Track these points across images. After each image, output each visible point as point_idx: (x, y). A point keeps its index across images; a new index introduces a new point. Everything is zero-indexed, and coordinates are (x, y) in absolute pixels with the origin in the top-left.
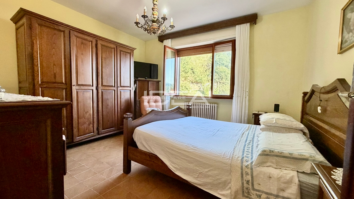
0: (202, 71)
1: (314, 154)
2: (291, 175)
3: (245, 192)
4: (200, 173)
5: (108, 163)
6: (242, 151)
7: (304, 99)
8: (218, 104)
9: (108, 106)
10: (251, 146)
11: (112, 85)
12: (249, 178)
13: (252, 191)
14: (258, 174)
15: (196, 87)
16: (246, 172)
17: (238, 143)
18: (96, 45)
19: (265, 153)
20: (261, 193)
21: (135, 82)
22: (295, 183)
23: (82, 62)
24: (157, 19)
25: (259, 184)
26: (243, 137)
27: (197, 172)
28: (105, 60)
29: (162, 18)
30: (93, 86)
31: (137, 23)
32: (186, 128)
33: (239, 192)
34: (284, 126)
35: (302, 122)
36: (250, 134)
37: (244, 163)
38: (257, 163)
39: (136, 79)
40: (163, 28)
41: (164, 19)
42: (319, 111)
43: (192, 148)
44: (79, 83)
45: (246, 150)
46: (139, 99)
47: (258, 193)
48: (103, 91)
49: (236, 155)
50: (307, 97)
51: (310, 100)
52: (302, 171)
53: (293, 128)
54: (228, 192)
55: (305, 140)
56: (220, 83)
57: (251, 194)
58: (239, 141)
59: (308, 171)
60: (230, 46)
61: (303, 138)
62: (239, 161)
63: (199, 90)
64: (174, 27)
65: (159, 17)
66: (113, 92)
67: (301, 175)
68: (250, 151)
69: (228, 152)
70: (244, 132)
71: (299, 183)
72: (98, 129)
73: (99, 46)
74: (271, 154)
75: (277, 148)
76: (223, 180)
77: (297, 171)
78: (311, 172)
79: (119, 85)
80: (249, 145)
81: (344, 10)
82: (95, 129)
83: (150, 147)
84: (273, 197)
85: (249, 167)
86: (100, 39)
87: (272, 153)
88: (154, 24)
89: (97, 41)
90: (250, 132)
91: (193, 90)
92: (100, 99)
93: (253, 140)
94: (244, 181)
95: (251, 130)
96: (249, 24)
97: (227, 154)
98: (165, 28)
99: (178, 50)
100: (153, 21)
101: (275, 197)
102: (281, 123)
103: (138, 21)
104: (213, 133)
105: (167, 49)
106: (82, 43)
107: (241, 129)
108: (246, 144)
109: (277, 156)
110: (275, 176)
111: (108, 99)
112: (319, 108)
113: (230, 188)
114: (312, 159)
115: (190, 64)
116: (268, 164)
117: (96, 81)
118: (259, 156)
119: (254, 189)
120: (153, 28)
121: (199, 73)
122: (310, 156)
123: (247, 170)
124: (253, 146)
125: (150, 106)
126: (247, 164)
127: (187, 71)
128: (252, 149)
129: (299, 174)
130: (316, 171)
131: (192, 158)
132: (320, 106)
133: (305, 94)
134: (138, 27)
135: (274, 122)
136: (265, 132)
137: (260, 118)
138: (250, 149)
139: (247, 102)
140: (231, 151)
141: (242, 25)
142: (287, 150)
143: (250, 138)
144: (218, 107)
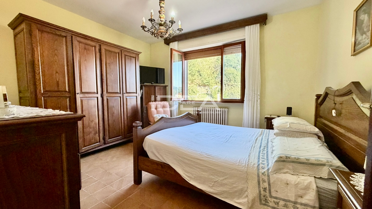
0: (209, 73)
1: (331, 159)
2: (309, 181)
3: (262, 200)
4: (215, 182)
5: (117, 174)
6: (257, 157)
7: (318, 102)
8: (228, 109)
9: (114, 114)
10: (266, 152)
11: (117, 92)
12: (266, 185)
13: (270, 199)
14: (274, 181)
15: (203, 90)
16: (263, 180)
17: (252, 149)
18: (100, 50)
19: (282, 159)
20: (279, 200)
21: (141, 88)
22: (313, 189)
23: (86, 68)
24: (165, 23)
25: (277, 191)
26: (257, 142)
27: (213, 181)
28: (109, 66)
29: (170, 22)
30: (97, 93)
31: (143, 27)
32: (198, 135)
33: (256, 199)
34: (298, 131)
35: (315, 125)
36: (263, 139)
37: (260, 170)
38: (273, 170)
39: (142, 84)
40: (170, 31)
41: (172, 22)
42: (334, 115)
43: (206, 157)
44: (83, 91)
45: (261, 157)
46: (145, 105)
47: (275, 200)
48: (108, 98)
49: (251, 163)
50: (321, 100)
51: (323, 103)
52: (320, 177)
53: (308, 132)
54: (245, 200)
55: (321, 145)
56: (229, 85)
57: (269, 202)
58: (253, 147)
59: (326, 177)
60: (240, 47)
61: (319, 142)
62: (255, 169)
63: (206, 94)
64: (182, 30)
65: (166, 20)
66: (119, 99)
67: (318, 180)
68: (266, 158)
69: (243, 159)
70: (257, 137)
71: (317, 189)
72: (104, 139)
73: (103, 51)
74: (287, 160)
75: (294, 154)
76: (240, 188)
77: (315, 177)
78: (329, 177)
79: (124, 91)
80: (264, 151)
81: (357, 11)
82: (101, 138)
83: (161, 156)
84: (291, 203)
85: (266, 175)
86: (103, 44)
87: (289, 160)
88: (161, 27)
89: (100, 45)
90: (264, 138)
91: (200, 93)
92: (105, 106)
93: (267, 146)
94: (261, 188)
95: (264, 135)
96: (259, 24)
97: (243, 161)
98: (173, 31)
99: (185, 53)
100: (161, 25)
101: (293, 204)
102: (295, 127)
103: (144, 25)
104: (226, 139)
105: (174, 52)
106: (85, 49)
107: (254, 134)
108: (260, 151)
109: (293, 162)
110: (293, 183)
111: (113, 107)
112: (334, 111)
113: (247, 196)
114: (329, 164)
115: (197, 66)
116: (285, 170)
117: (101, 88)
118: (276, 163)
119: (271, 196)
120: (160, 32)
121: (206, 75)
122: (327, 161)
123: (264, 177)
124: (267, 152)
125: (158, 113)
126: (263, 171)
127: (193, 74)
128: (267, 155)
129: (317, 179)
130: (334, 176)
131: (206, 166)
132: (334, 109)
133: (318, 96)
134: (145, 31)
135: (288, 126)
136: (279, 137)
137: (272, 122)
138: (266, 155)
139: (259, 106)
140: (246, 158)
141: (251, 26)
142: (303, 155)
143: (264, 144)
144: (228, 112)
